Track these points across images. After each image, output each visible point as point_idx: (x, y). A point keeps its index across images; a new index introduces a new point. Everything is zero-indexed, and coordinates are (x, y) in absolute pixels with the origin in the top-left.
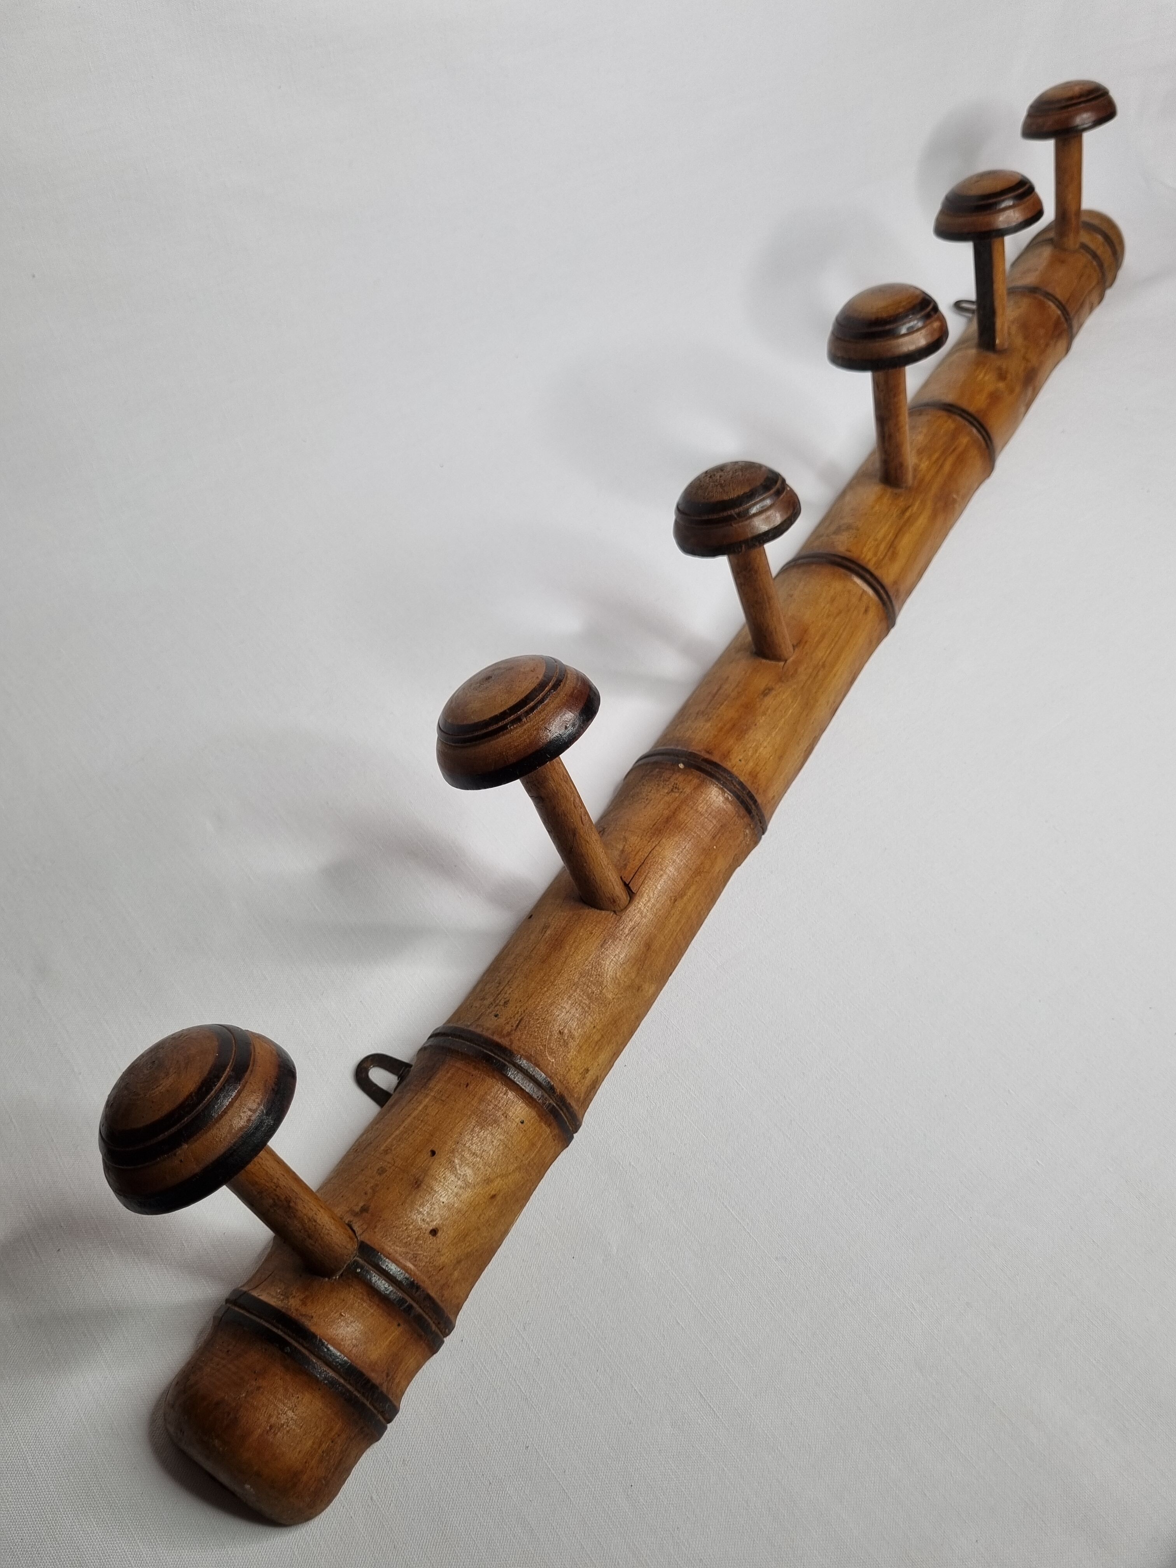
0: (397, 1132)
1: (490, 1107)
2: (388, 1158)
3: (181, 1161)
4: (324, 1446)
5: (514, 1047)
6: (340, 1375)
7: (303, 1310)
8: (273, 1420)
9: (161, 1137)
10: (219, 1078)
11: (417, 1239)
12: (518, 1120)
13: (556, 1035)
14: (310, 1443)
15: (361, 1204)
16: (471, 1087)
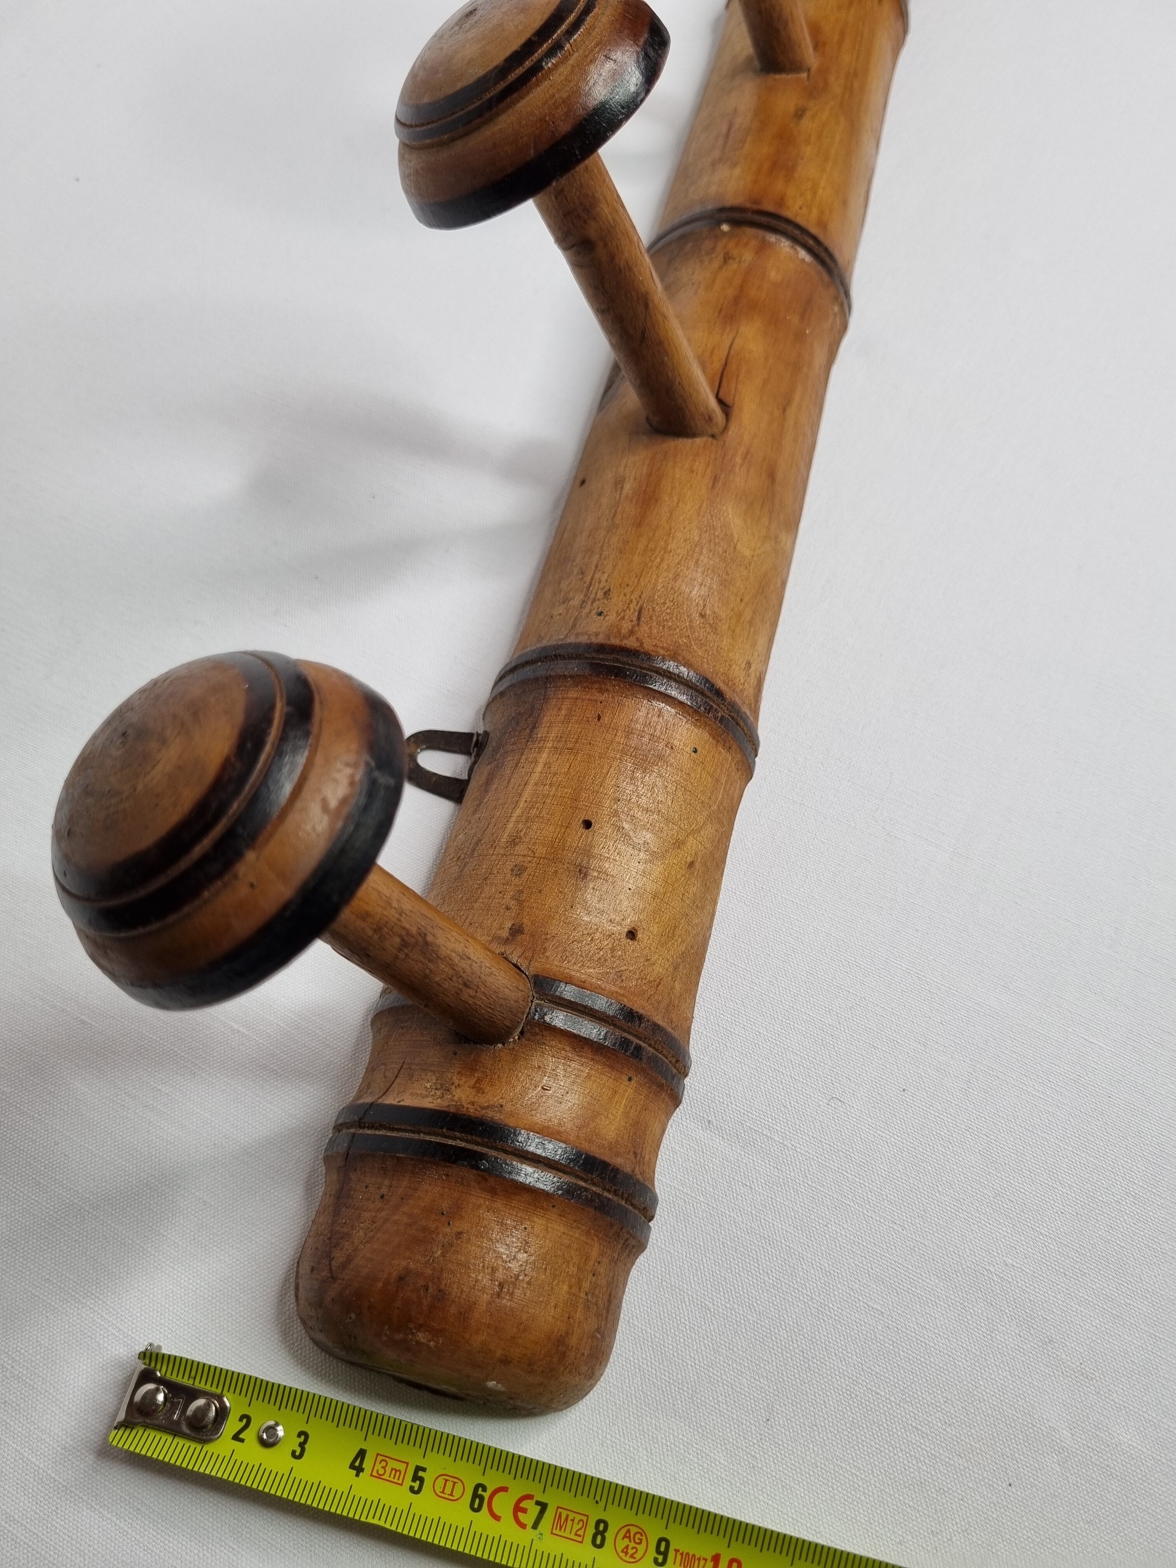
0: (518, 812)
1: (645, 740)
2: (521, 849)
3: (252, 885)
4: (586, 1285)
5: (648, 646)
6: (577, 1177)
7: (482, 1100)
8: (500, 1275)
9: (198, 851)
10: (269, 721)
11: (613, 950)
12: (689, 749)
13: (698, 621)
14: (565, 1287)
15: (508, 924)
16: (606, 719)
